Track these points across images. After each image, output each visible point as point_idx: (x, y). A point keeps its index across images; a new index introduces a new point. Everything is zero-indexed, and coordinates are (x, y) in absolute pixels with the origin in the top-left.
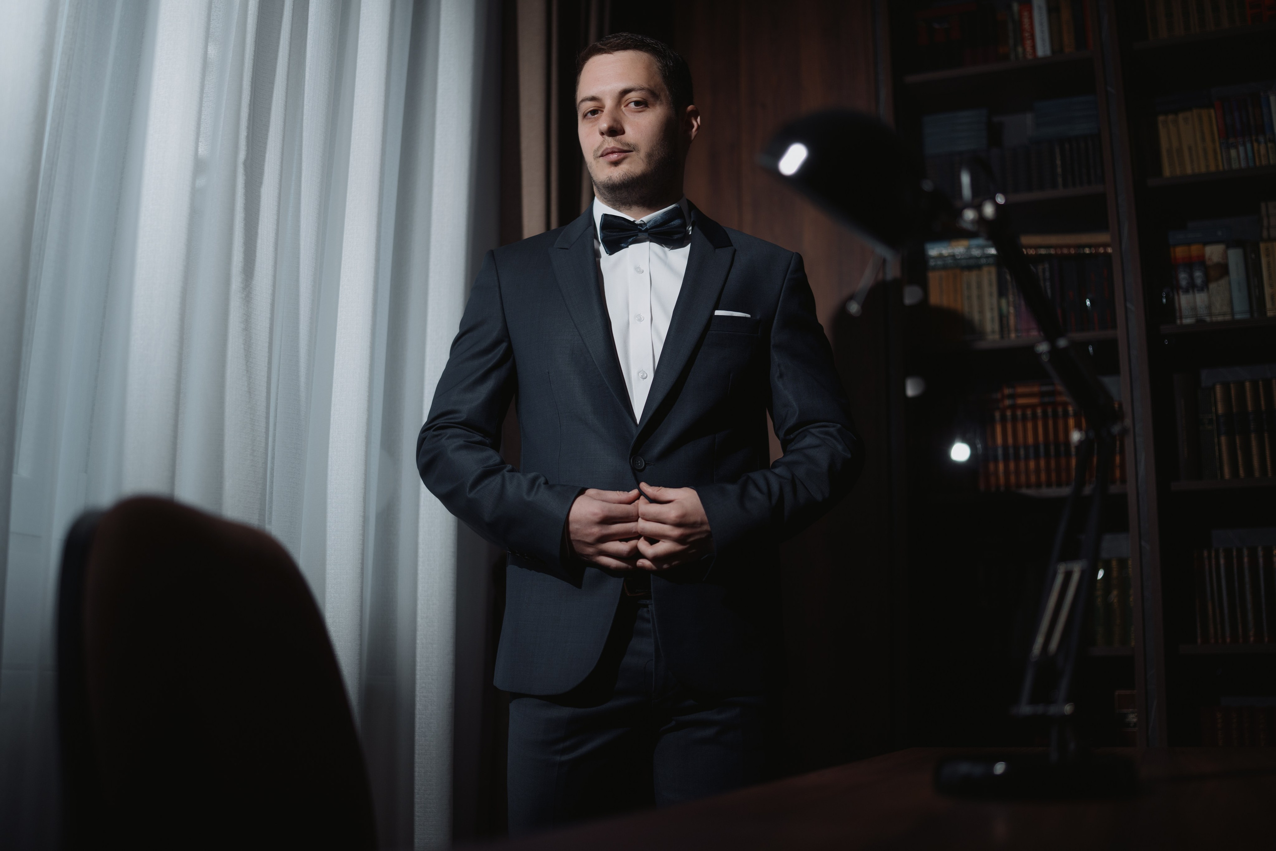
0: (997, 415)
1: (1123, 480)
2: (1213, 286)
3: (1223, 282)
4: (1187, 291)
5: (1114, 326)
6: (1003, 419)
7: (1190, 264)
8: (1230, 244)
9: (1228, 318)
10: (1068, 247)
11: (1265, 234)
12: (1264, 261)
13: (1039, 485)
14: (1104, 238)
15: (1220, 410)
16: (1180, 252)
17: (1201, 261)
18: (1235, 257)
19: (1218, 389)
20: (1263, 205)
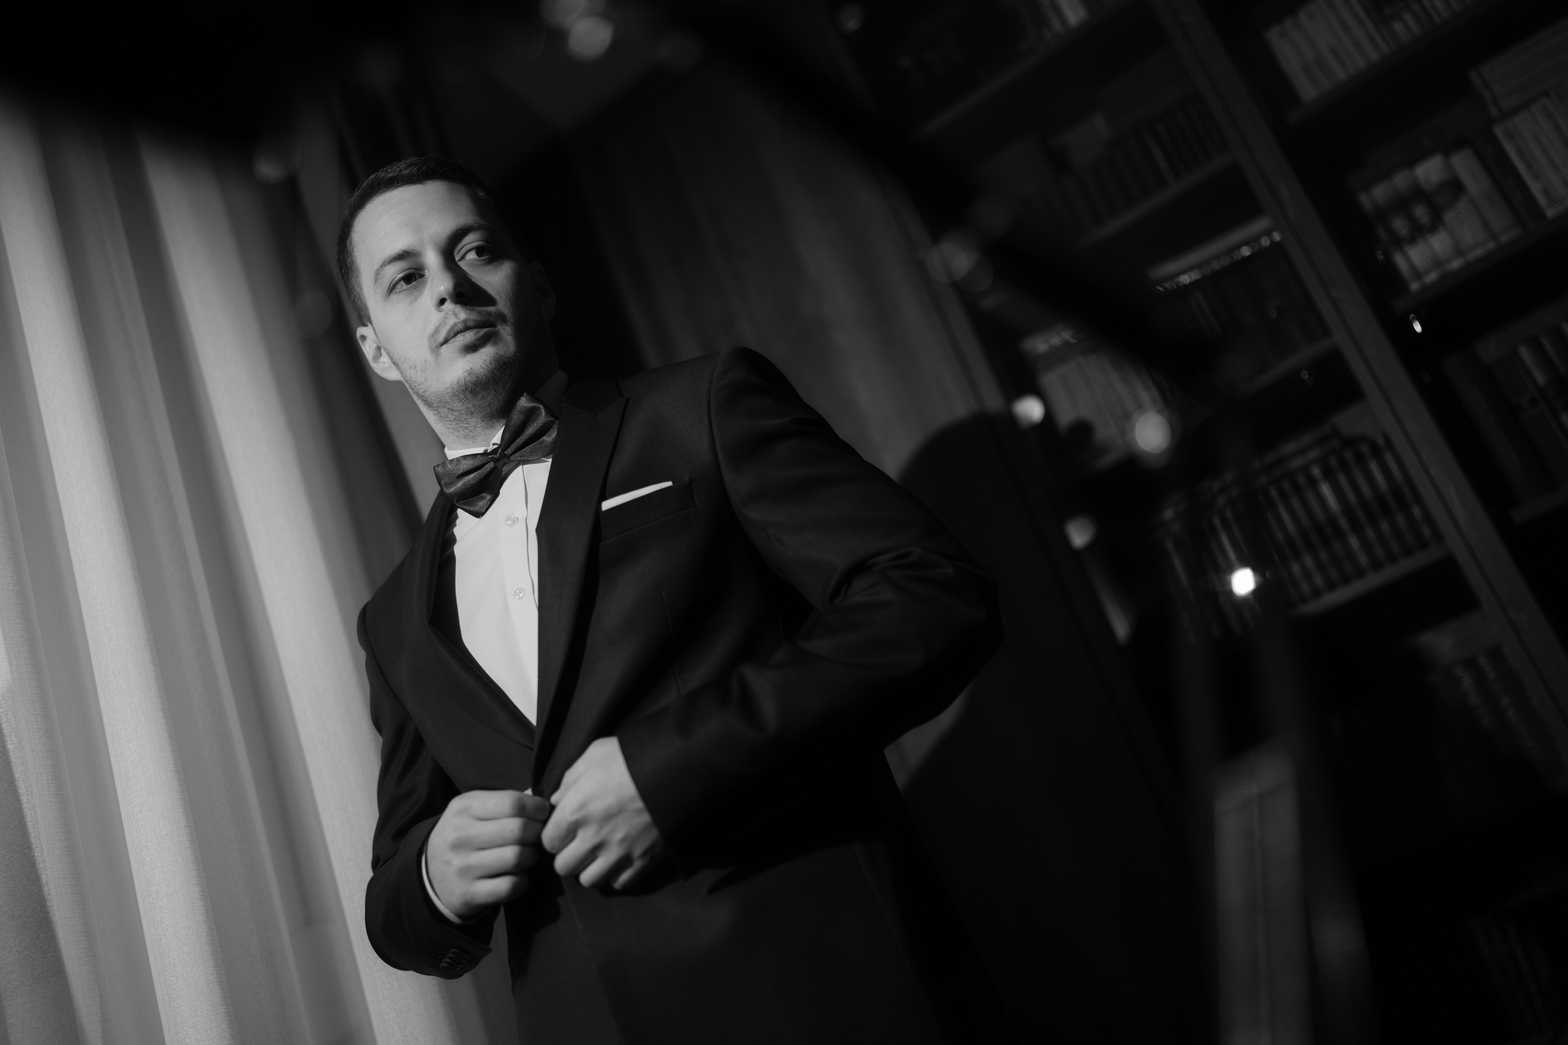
0: (1217, 522)
1: (1439, 537)
2: (1449, 217)
3: (1462, 205)
4: (1412, 240)
5: (1326, 332)
6: (1225, 524)
7: (1402, 204)
8: (1448, 149)
9: (1491, 245)
10: (1217, 257)
11: (1494, 112)
12: (1510, 149)
13: (1317, 593)
14: (1261, 224)
15: (1540, 378)
16: (1380, 193)
17: (1418, 193)
18: (1464, 164)
19: (1525, 353)
20: (1474, 76)
